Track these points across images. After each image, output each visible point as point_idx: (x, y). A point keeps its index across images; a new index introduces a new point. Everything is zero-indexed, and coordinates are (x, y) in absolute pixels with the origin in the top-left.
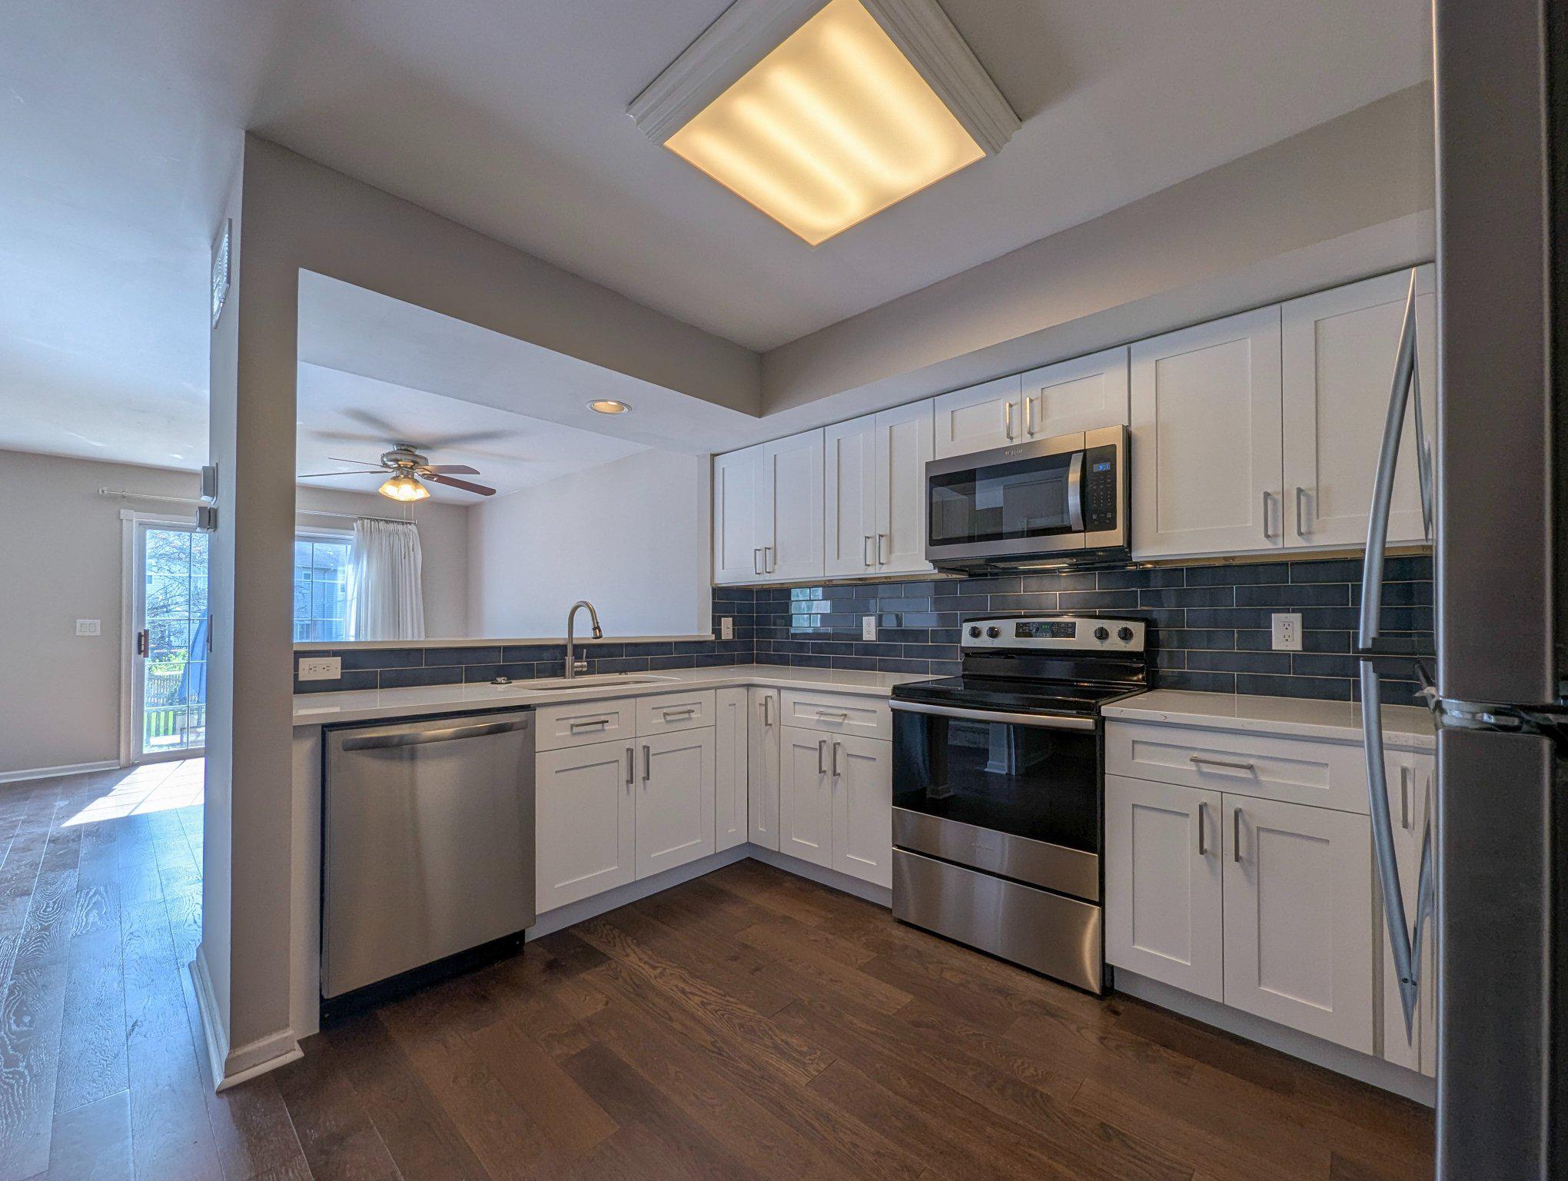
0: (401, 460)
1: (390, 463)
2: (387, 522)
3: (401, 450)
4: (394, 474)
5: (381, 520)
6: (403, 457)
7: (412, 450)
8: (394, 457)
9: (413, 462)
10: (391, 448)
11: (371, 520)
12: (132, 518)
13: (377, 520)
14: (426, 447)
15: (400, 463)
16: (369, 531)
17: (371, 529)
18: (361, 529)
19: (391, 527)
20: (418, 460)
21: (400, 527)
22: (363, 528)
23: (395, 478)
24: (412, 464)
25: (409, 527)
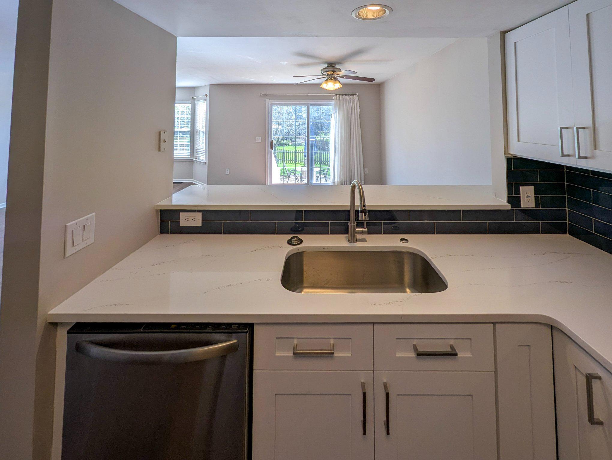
0: (328, 71)
1: (324, 73)
2: (346, 95)
3: (329, 66)
4: (327, 78)
5: (344, 95)
6: (329, 70)
7: (333, 65)
8: (325, 70)
9: (333, 71)
10: (326, 66)
11: (340, 95)
12: (269, 102)
13: (342, 95)
14: (339, 63)
15: (328, 72)
16: (339, 99)
17: (340, 99)
18: (336, 99)
19: (347, 97)
20: (335, 70)
21: (351, 97)
22: (337, 99)
23: (327, 80)
24: (333, 72)
25: (355, 96)
